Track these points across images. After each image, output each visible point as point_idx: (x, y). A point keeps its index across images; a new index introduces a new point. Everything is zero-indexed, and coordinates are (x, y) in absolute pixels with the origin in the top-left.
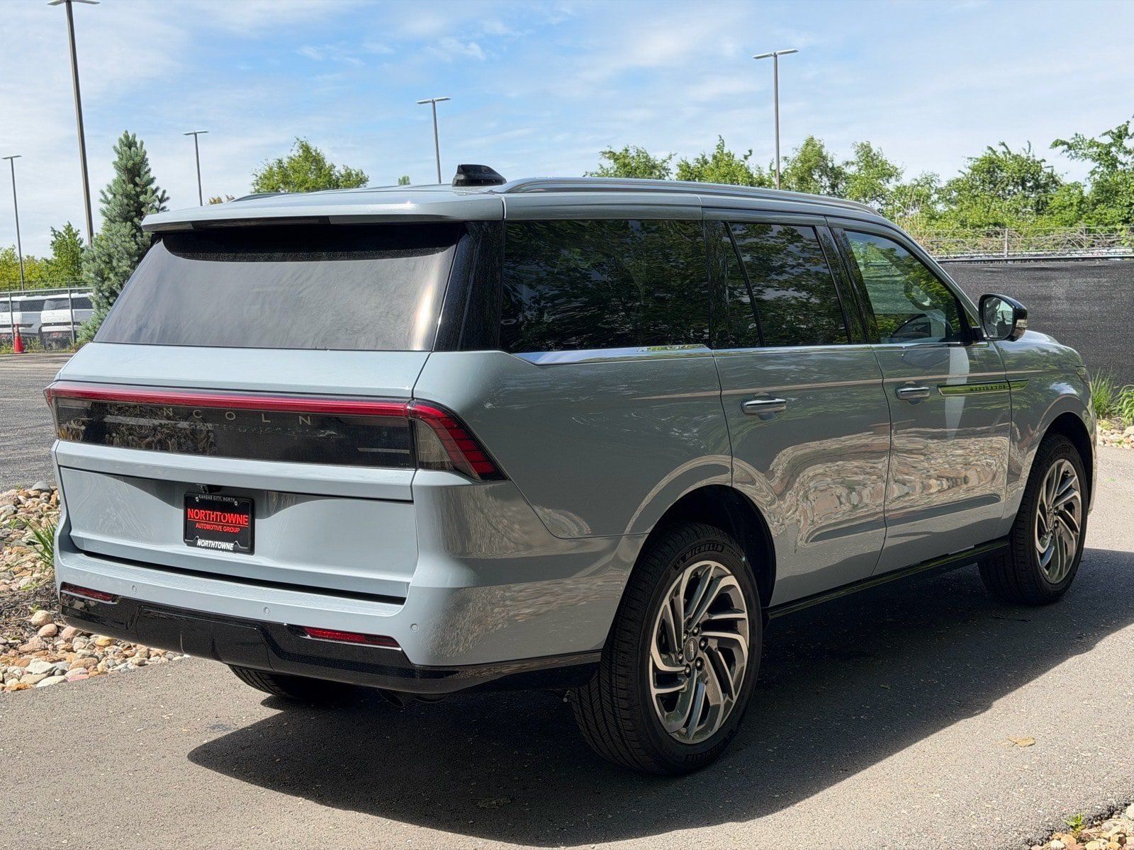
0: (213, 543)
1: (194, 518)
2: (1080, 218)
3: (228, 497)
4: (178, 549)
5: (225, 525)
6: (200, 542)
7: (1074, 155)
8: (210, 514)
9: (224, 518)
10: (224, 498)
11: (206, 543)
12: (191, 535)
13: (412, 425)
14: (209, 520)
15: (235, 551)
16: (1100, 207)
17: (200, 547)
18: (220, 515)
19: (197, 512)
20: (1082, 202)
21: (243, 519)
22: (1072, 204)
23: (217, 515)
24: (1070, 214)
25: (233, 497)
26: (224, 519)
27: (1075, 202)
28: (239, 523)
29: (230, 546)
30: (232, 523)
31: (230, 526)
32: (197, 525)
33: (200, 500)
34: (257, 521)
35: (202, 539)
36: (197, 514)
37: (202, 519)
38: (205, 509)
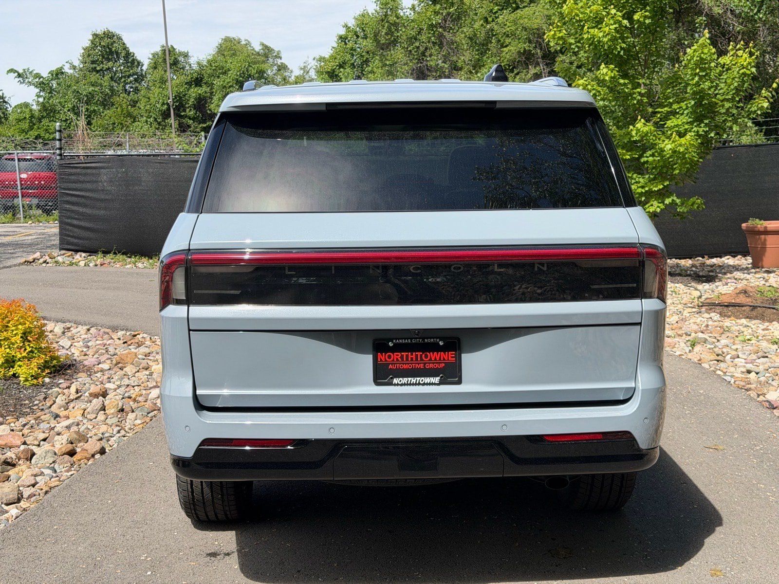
0: (413, 380)
1: (386, 361)
2: (31, 128)
3: (431, 338)
4: (369, 389)
5: (427, 363)
6: (395, 381)
7: (22, 81)
8: (407, 356)
9: (426, 357)
10: (426, 340)
12: (381, 376)
13: (642, 264)
14: (407, 360)
15: (441, 383)
16: (45, 122)
18: (421, 355)
20: (32, 116)
21: (450, 356)
22: (25, 118)
23: (417, 356)
24: (25, 125)
25: (437, 338)
27: (27, 116)
28: (444, 359)
29: (436, 380)
30: (435, 360)
31: (433, 363)
32: (390, 366)
33: (395, 344)
34: (463, 355)
35: (399, 377)
36: (389, 357)
37: (397, 360)
38: (401, 352)
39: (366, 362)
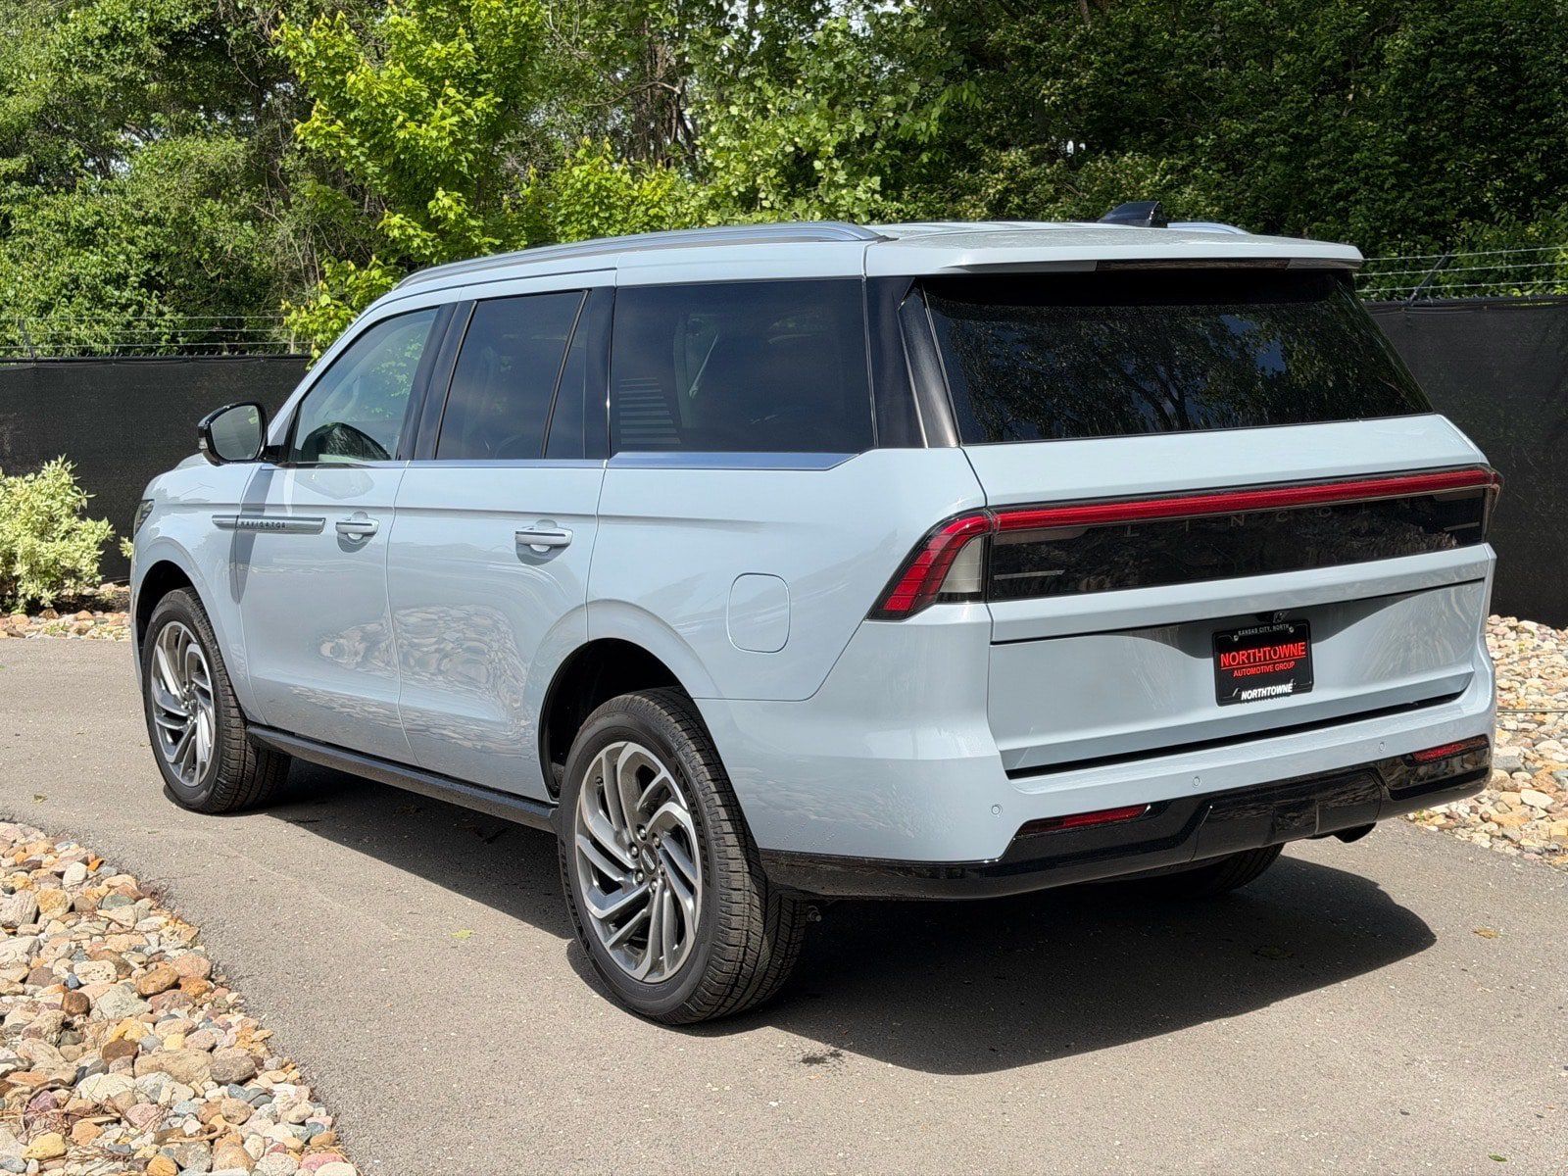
0: (1263, 691)
1: (1230, 665)
3: (1279, 623)
4: (1211, 713)
5: (1277, 663)
6: (1245, 695)
8: (1254, 654)
9: (1273, 653)
10: (1274, 628)
11: (1254, 693)
12: (1226, 693)
14: (1255, 661)
15: (1294, 692)
17: (1248, 701)
18: (1269, 651)
19: (1234, 657)
21: (1295, 649)
23: (1265, 652)
25: (1286, 622)
26: (1275, 654)
28: (1293, 655)
29: (1288, 688)
30: (1285, 656)
31: (1283, 662)
32: (1236, 674)
33: (1240, 638)
34: (1313, 646)
35: (1247, 689)
36: (1234, 658)
37: (1244, 662)
38: (1246, 649)
39: (1205, 668)
